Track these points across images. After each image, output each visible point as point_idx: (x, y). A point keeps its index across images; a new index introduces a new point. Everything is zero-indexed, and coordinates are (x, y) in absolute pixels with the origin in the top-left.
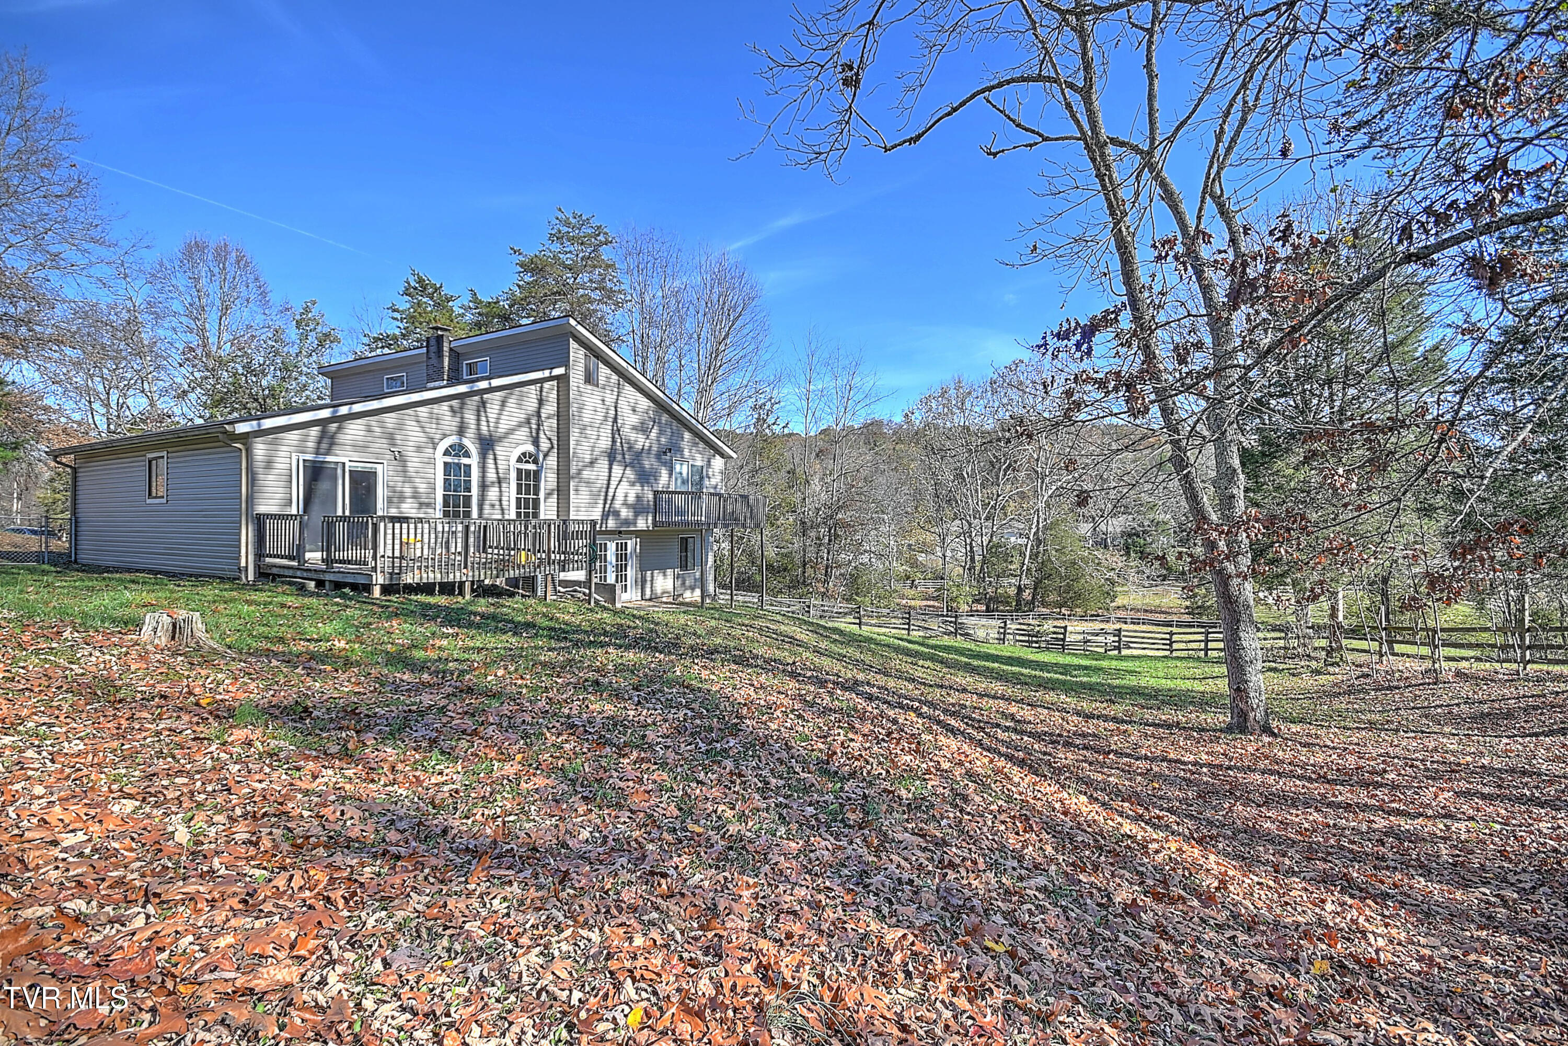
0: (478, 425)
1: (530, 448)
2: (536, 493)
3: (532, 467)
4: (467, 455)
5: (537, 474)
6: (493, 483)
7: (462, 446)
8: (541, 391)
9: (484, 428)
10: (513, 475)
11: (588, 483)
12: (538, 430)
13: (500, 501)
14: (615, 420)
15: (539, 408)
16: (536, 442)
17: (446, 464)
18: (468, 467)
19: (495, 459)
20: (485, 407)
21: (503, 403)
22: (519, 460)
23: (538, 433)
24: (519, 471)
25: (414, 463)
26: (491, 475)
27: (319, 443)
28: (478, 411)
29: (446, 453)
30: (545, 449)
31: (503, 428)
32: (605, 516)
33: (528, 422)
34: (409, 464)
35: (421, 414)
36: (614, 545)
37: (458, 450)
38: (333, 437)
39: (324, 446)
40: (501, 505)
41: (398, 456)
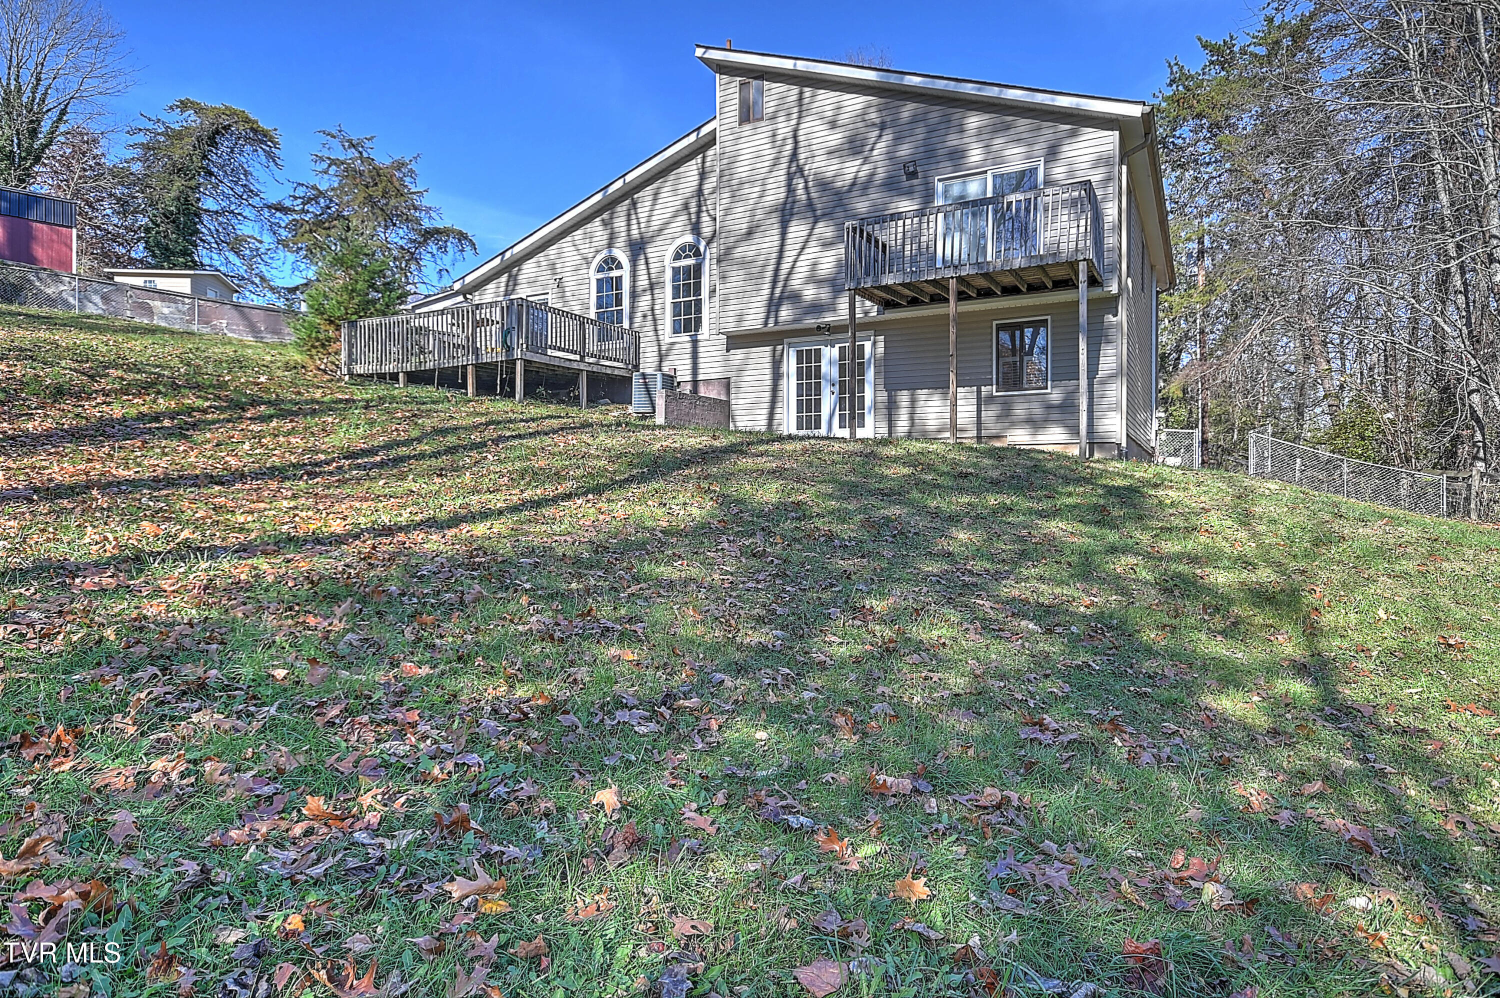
0: (629, 230)
1: (689, 238)
2: (698, 291)
3: (691, 262)
4: (619, 266)
5: (698, 268)
6: (644, 291)
7: (614, 260)
8: (703, 162)
9: (635, 232)
10: (668, 275)
11: (744, 263)
12: (699, 212)
13: (653, 310)
14: (794, 156)
15: (701, 184)
16: (696, 229)
17: (598, 280)
18: (619, 279)
19: (647, 263)
20: (635, 209)
21: (656, 196)
22: (677, 257)
23: (698, 217)
24: (676, 271)
25: (570, 285)
26: (643, 282)
27: (507, 286)
28: (629, 215)
29: (600, 270)
30: (709, 235)
31: (656, 223)
32: (773, 305)
33: (686, 207)
34: (567, 289)
35: (576, 238)
36: (835, 352)
37: (611, 263)
38: (516, 280)
39: (510, 288)
40: (653, 315)
41: (560, 283)
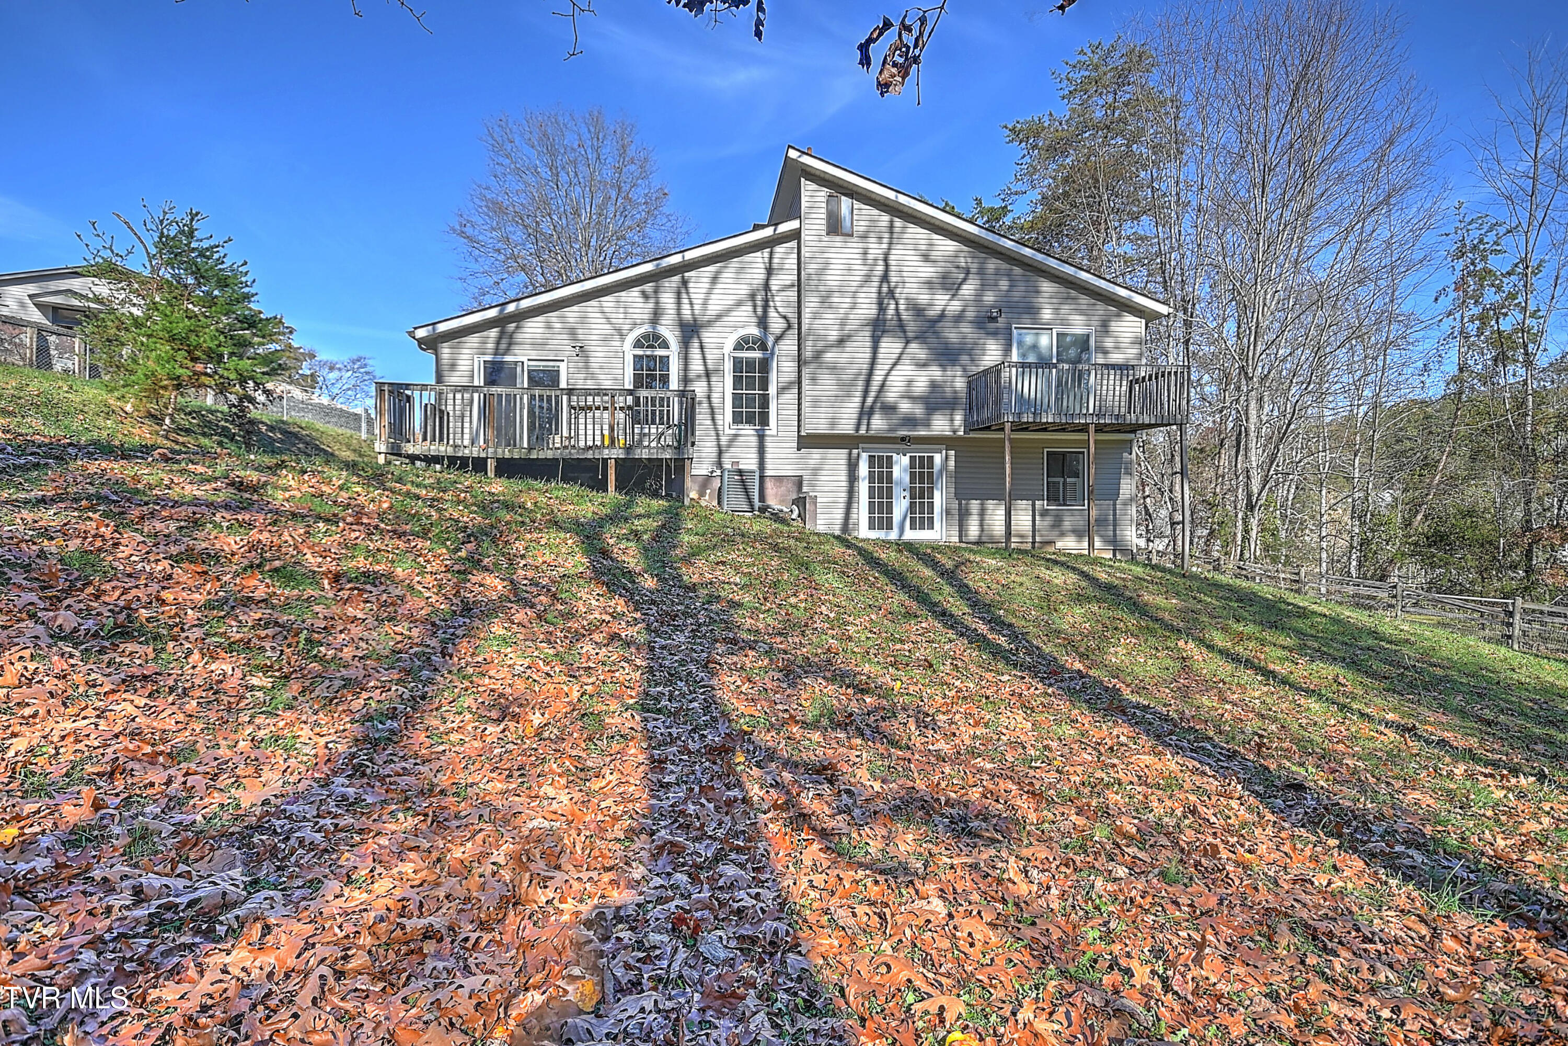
0: (679, 309)
1: (754, 331)
2: (764, 385)
3: (757, 355)
4: (665, 345)
5: (765, 365)
6: (699, 376)
7: (657, 337)
8: (771, 258)
9: (686, 312)
10: (728, 366)
11: (834, 368)
12: (766, 307)
13: (709, 397)
14: (885, 277)
15: (768, 280)
16: (763, 323)
17: (635, 356)
18: (665, 361)
19: (702, 348)
20: (686, 288)
21: (715, 279)
22: (738, 347)
23: (765, 312)
24: (737, 363)
25: (598, 355)
26: (696, 366)
27: (498, 343)
28: (679, 294)
29: (638, 344)
30: (778, 331)
31: (714, 308)
32: (865, 413)
33: (752, 297)
34: (592, 360)
35: (605, 304)
36: (905, 460)
37: (653, 340)
38: (511, 337)
39: (503, 346)
40: (710, 402)
41: (582, 351)
